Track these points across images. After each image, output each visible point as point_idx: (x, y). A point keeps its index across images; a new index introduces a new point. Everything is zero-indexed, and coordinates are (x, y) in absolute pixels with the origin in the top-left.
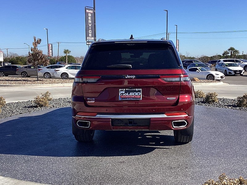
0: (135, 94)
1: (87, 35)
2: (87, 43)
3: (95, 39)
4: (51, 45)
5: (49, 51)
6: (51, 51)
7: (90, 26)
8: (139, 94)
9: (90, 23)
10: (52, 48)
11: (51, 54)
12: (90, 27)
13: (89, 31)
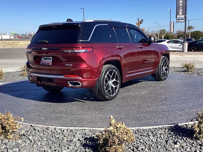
0: (48, 61)
1: (177, 14)
2: (177, 21)
3: (185, 17)
4: (173, 23)
5: (170, 28)
6: (172, 28)
7: (181, 5)
8: (50, 61)
9: (181, 3)
10: (174, 25)
11: (172, 30)
12: (181, 7)
13: (180, 10)
